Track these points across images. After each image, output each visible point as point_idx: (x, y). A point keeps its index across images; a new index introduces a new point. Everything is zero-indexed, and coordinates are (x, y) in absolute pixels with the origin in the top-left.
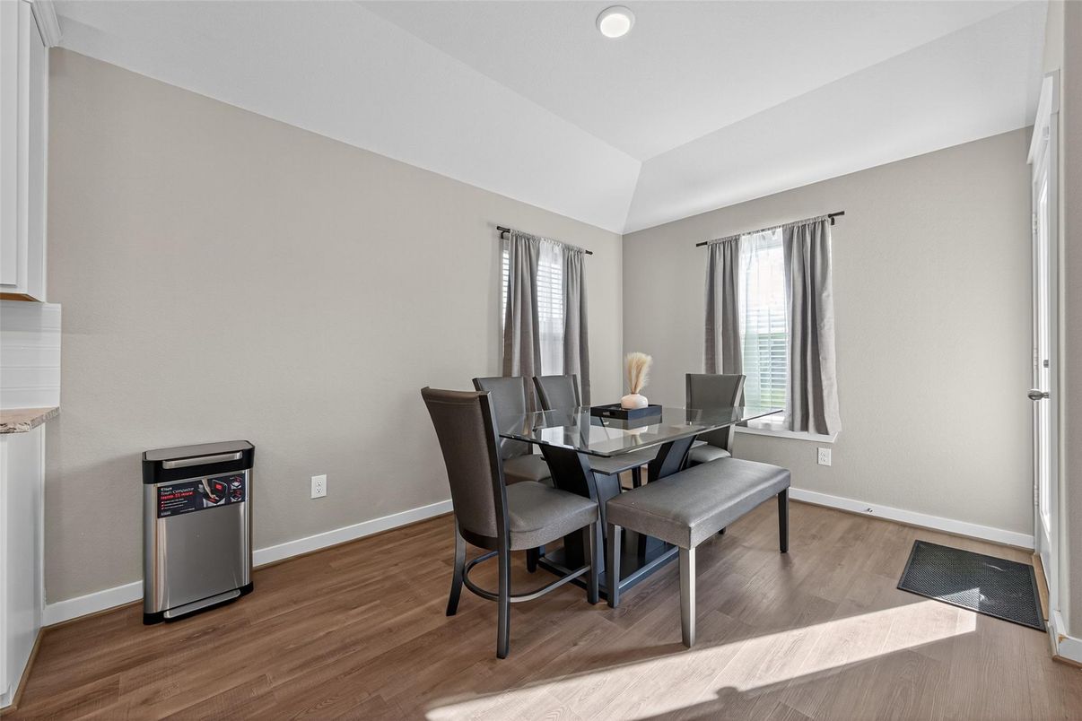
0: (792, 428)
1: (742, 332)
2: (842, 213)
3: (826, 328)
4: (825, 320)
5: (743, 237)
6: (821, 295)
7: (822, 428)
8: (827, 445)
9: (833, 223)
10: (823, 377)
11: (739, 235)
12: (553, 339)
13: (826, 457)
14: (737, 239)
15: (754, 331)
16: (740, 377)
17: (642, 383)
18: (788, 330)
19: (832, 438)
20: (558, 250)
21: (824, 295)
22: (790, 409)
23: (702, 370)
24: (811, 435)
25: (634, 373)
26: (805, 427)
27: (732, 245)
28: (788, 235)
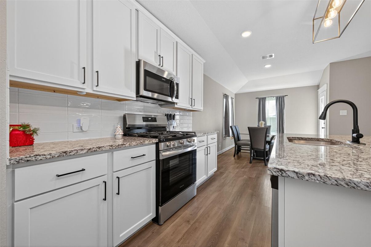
2: (288, 95)
5: (267, 98)
9: (286, 97)
15: (269, 116)
27: (264, 99)
28: (277, 98)
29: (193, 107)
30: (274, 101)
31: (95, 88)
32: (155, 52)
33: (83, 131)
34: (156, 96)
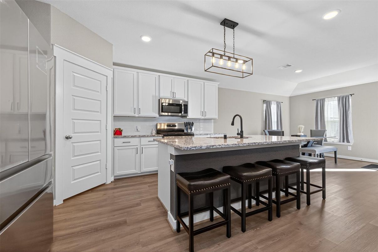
0: (340, 142)
1: (326, 120)
2: (354, 94)
3: (349, 119)
4: (349, 118)
5: (326, 99)
6: (348, 112)
7: (348, 141)
8: (349, 145)
9: (351, 96)
10: (348, 130)
11: (325, 98)
12: (274, 122)
13: (350, 148)
14: (324, 99)
15: (329, 120)
16: (325, 130)
17: (302, 130)
18: (339, 120)
19: (351, 144)
20: (275, 103)
21: (349, 112)
22: (339, 138)
23: (314, 129)
24: (345, 143)
25: (300, 129)
26: (344, 141)
27: (323, 101)
28: (339, 99)
29: (205, 117)
30: (336, 102)
31: (139, 115)
32: (170, 92)
33: (138, 131)
34: (170, 114)
